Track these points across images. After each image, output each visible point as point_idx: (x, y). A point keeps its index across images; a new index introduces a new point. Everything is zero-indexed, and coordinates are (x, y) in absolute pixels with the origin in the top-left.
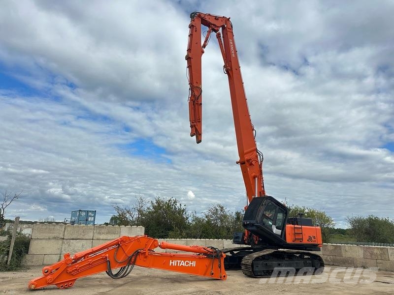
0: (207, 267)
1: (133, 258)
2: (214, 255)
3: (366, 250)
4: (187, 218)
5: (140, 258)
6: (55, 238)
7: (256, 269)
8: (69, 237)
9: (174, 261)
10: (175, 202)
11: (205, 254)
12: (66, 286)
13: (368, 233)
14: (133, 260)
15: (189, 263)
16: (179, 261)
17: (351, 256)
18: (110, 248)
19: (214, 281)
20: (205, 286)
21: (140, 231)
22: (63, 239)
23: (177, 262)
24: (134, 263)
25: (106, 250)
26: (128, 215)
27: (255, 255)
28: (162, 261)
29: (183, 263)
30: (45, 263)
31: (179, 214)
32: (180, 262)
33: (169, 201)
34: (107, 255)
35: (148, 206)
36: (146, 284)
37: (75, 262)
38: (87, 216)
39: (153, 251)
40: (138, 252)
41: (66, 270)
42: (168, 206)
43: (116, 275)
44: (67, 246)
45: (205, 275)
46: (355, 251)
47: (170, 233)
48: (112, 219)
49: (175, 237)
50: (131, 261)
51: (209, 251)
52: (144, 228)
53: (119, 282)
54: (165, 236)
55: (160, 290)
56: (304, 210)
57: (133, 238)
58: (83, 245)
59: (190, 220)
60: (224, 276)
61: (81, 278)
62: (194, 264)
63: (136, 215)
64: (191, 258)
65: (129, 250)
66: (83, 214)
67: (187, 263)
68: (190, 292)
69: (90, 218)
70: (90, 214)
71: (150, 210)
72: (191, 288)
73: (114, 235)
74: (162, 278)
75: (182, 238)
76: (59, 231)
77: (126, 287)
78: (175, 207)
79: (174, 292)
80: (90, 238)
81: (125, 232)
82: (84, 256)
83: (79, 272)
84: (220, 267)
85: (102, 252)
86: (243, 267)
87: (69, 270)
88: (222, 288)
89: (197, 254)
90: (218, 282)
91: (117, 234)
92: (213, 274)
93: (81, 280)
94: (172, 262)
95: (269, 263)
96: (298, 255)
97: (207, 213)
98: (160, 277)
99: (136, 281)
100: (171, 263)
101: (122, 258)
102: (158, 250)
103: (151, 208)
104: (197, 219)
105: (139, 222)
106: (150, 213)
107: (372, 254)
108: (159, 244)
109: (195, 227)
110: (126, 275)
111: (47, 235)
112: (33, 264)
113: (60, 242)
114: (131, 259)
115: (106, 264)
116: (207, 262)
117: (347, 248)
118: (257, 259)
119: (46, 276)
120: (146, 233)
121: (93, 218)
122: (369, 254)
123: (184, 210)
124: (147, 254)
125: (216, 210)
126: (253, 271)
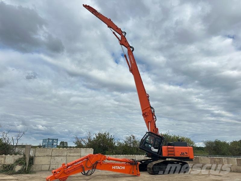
0: (131, 169)
1: (95, 165)
2: (134, 163)
3: (211, 159)
4: (115, 143)
5: (98, 165)
6: (47, 156)
7: (155, 170)
8: (55, 155)
10: (108, 134)
11: (129, 163)
12: (64, 179)
17: (204, 163)
18: (84, 160)
19: (134, 177)
21: (91, 151)
22: (51, 156)
23: (116, 167)
27: (154, 163)
29: (119, 168)
30: (42, 169)
31: (110, 141)
33: (105, 133)
34: (83, 164)
35: (94, 137)
39: (104, 162)
40: (97, 162)
42: (104, 136)
44: (53, 160)
45: (129, 173)
46: (206, 160)
47: (107, 152)
49: (109, 154)
50: (94, 167)
51: (131, 161)
52: (93, 150)
58: (61, 159)
60: (139, 174)
62: (124, 168)
64: (123, 165)
65: (93, 161)
67: (121, 168)
69: (54, 143)
73: (77, 154)
75: (113, 154)
76: (49, 152)
78: (108, 137)
80: (65, 155)
81: (84, 152)
83: (70, 173)
84: (137, 169)
85: (80, 162)
86: (148, 170)
90: (136, 177)
91: (79, 153)
92: (133, 173)
95: (161, 167)
96: (176, 163)
97: (125, 140)
98: (106, 175)
100: (113, 167)
103: (96, 138)
104: (120, 144)
106: (95, 140)
107: (215, 162)
108: (107, 158)
111: (42, 154)
112: (36, 170)
113: (50, 158)
116: (130, 167)
117: (202, 159)
118: (155, 165)
122: (213, 162)
123: (113, 139)
124: (101, 163)
125: (131, 138)
126: (153, 171)
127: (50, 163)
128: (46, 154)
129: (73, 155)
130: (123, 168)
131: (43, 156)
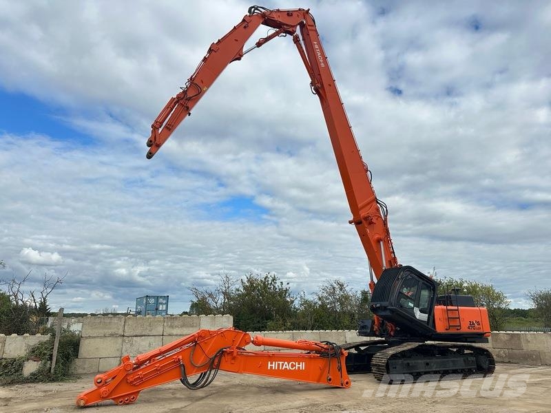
0: (322, 370)
1: (216, 361)
2: (331, 352)
4: (292, 302)
5: (226, 360)
6: (112, 335)
7: (393, 372)
8: (131, 334)
9: (274, 363)
10: (273, 280)
11: (318, 352)
12: (128, 401)
14: (216, 363)
15: (295, 366)
16: (281, 363)
17: (535, 349)
18: (185, 347)
20: (320, 397)
21: (226, 322)
22: (123, 336)
23: (279, 364)
24: (218, 367)
25: (178, 350)
26: (210, 301)
27: (391, 351)
28: (258, 363)
30: (100, 369)
31: (280, 296)
32: (283, 365)
33: (266, 278)
34: (180, 357)
35: (237, 287)
36: (237, 396)
37: (137, 368)
38: (157, 303)
39: (244, 350)
40: (223, 352)
41: (125, 379)
42: (265, 285)
43: (194, 384)
44: (128, 346)
45: (319, 381)
46: (542, 341)
47: (269, 323)
48: (192, 306)
49: (276, 329)
50: (214, 364)
51: (322, 347)
52: (232, 318)
53: (200, 393)
54: (263, 327)
55: (256, 404)
56: (462, 284)
57: (215, 332)
58: (150, 344)
59: (297, 304)
60: (347, 383)
61: (146, 389)
62: (302, 366)
63: (221, 299)
65: (210, 349)
66: (152, 301)
67: (293, 366)
68: (298, 406)
69: (161, 306)
70: (161, 300)
71: (240, 292)
72: (300, 400)
73: (191, 329)
74: (259, 387)
75: (285, 330)
76: (117, 326)
77: (208, 401)
78: (274, 287)
80: (159, 334)
81: (207, 323)
82: (150, 359)
83: (142, 381)
84: (340, 369)
85: (173, 352)
86: (374, 370)
87: (130, 379)
88: (344, 400)
89: (306, 352)
90: (338, 392)
91: (196, 326)
92: (330, 380)
93: (148, 392)
94: (272, 364)
95: (412, 362)
96: (454, 350)
97: (320, 294)
98: (255, 386)
99: (223, 392)
100: (269, 365)
101: (201, 360)
102: (250, 348)
103: (242, 289)
104: (306, 303)
105: (225, 310)
108: (252, 339)
109: (304, 314)
110: (207, 385)
111: (101, 332)
112: (85, 372)
113: (120, 340)
114: (213, 362)
115: (180, 370)
116: (320, 363)
117: (529, 338)
118: (394, 356)
119: (99, 387)
120: (237, 325)
121: (165, 306)
123: (287, 290)
124: (235, 354)
125: (334, 288)
126: (388, 374)
127: (122, 353)
128: (108, 331)
129: (179, 333)
131: (101, 337)
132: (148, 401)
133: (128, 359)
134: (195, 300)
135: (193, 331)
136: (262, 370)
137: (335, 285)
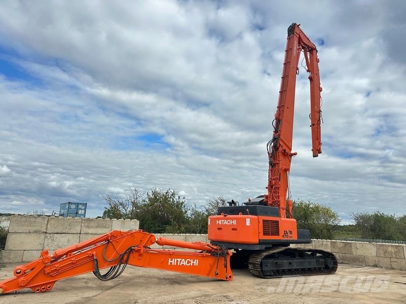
0: (212, 267)
1: (126, 257)
2: (219, 252)
3: (379, 247)
4: (186, 212)
5: (134, 256)
6: (36, 232)
7: (265, 269)
8: (53, 231)
9: (173, 259)
10: (173, 195)
11: (209, 251)
12: (44, 289)
13: (373, 229)
14: (125, 259)
15: (190, 262)
16: (179, 260)
17: (362, 254)
18: (98, 244)
19: (220, 282)
20: (209, 288)
21: (134, 225)
22: (46, 233)
23: (177, 261)
24: (126, 262)
25: (93, 247)
26: (121, 208)
27: (265, 254)
28: (160, 260)
29: (184, 262)
30: (24, 259)
31: (177, 207)
32: (181, 261)
33: (167, 193)
34: (94, 253)
35: (143, 198)
36: (141, 286)
37: (54, 261)
38: (77, 209)
39: (149, 248)
40: (132, 249)
41: (43, 270)
42: (166, 198)
43: (105, 276)
44: (50, 241)
45: (208, 275)
46: (368, 249)
47: (168, 227)
48: (105, 213)
49: (173, 232)
50: (123, 259)
51: (213, 248)
52: (138, 222)
53: (109, 283)
54: (162, 230)
55: (157, 294)
56: (309, 205)
57: (126, 233)
58: (68, 240)
59: (189, 213)
60: (230, 277)
61: (63, 279)
62: (196, 262)
63: (130, 208)
64: (193, 256)
65: (121, 247)
66: (73, 207)
67: (189, 262)
68: (193, 296)
69: (80, 211)
70: (80, 206)
71: (146, 203)
72: (195, 290)
73: (104, 229)
74: (159, 278)
75: (180, 233)
76: (41, 225)
77: (116, 290)
78: (173, 200)
79: (173, 296)
80: (77, 232)
81: (118, 226)
82: (66, 254)
83: (59, 273)
84: (226, 266)
85: (88, 248)
86: (250, 266)
87: (47, 270)
88: (230, 291)
89: (200, 251)
90: (223, 284)
91: (108, 228)
92: (217, 274)
93: (63, 281)
94: (172, 260)
95: (279, 261)
96: (309, 253)
97: (207, 207)
98: (156, 278)
99: (129, 283)
100: (170, 261)
101: (112, 256)
102: (155, 247)
103: (147, 200)
104: (197, 214)
105: (133, 216)
106: (145, 205)
107: (385, 252)
108: (157, 240)
109: (195, 222)
110: (117, 277)
111: (27, 229)
112: (10, 261)
113: (43, 236)
114: (123, 258)
115: (94, 264)
116: (210, 261)
117: (358, 246)
118: (267, 257)
119: (19, 277)
120: (141, 227)
121: (83, 211)
122: (382, 252)
123: (183, 203)
124: (142, 252)
125: (218, 203)
126: (262, 271)
127: (44, 247)
128: (32, 229)
129: (94, 232)
130: (193, 264)
131: (26, 233)
132: (63, 290)
133: (47, 253)
134: (109, 207)
135: (106, 231)
136: (164, 266)
137: (219, 201)
